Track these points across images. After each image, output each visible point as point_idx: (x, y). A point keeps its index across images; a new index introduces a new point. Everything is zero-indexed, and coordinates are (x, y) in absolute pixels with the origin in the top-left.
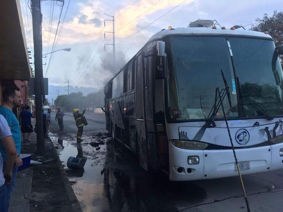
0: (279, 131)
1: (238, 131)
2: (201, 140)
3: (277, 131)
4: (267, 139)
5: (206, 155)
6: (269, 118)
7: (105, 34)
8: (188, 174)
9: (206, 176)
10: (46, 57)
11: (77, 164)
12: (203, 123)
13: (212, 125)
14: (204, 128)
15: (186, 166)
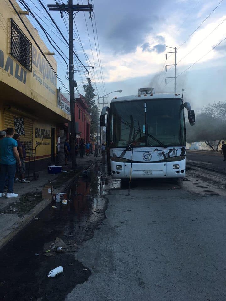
0: (172, 154)
1: (144, 153)
2: (124, 157)
3: (170, 154)
4: (163, 159)
5: (126, 165)
6: (166, 147)
7: (166, 67)
8: (117, 174)
9: (126, 176)
10: (108, 97)
11: (86, 174)
12: (125, 149)
13: (129, 150)
14: (125, 152)
15: (116, 170)
